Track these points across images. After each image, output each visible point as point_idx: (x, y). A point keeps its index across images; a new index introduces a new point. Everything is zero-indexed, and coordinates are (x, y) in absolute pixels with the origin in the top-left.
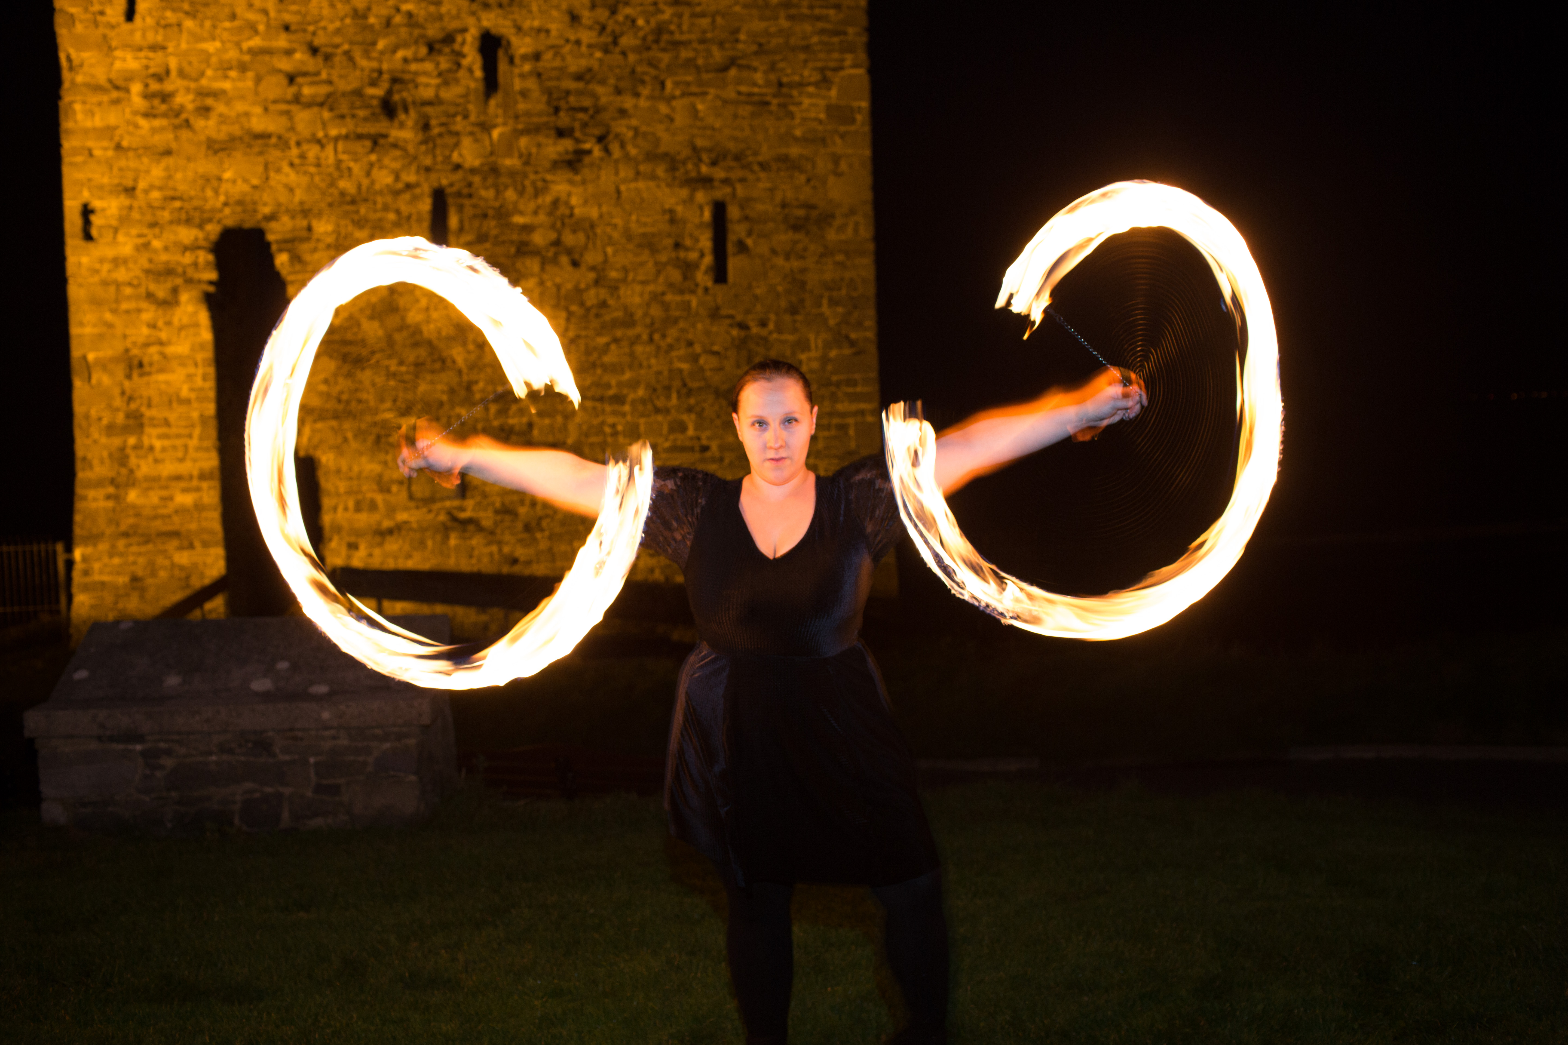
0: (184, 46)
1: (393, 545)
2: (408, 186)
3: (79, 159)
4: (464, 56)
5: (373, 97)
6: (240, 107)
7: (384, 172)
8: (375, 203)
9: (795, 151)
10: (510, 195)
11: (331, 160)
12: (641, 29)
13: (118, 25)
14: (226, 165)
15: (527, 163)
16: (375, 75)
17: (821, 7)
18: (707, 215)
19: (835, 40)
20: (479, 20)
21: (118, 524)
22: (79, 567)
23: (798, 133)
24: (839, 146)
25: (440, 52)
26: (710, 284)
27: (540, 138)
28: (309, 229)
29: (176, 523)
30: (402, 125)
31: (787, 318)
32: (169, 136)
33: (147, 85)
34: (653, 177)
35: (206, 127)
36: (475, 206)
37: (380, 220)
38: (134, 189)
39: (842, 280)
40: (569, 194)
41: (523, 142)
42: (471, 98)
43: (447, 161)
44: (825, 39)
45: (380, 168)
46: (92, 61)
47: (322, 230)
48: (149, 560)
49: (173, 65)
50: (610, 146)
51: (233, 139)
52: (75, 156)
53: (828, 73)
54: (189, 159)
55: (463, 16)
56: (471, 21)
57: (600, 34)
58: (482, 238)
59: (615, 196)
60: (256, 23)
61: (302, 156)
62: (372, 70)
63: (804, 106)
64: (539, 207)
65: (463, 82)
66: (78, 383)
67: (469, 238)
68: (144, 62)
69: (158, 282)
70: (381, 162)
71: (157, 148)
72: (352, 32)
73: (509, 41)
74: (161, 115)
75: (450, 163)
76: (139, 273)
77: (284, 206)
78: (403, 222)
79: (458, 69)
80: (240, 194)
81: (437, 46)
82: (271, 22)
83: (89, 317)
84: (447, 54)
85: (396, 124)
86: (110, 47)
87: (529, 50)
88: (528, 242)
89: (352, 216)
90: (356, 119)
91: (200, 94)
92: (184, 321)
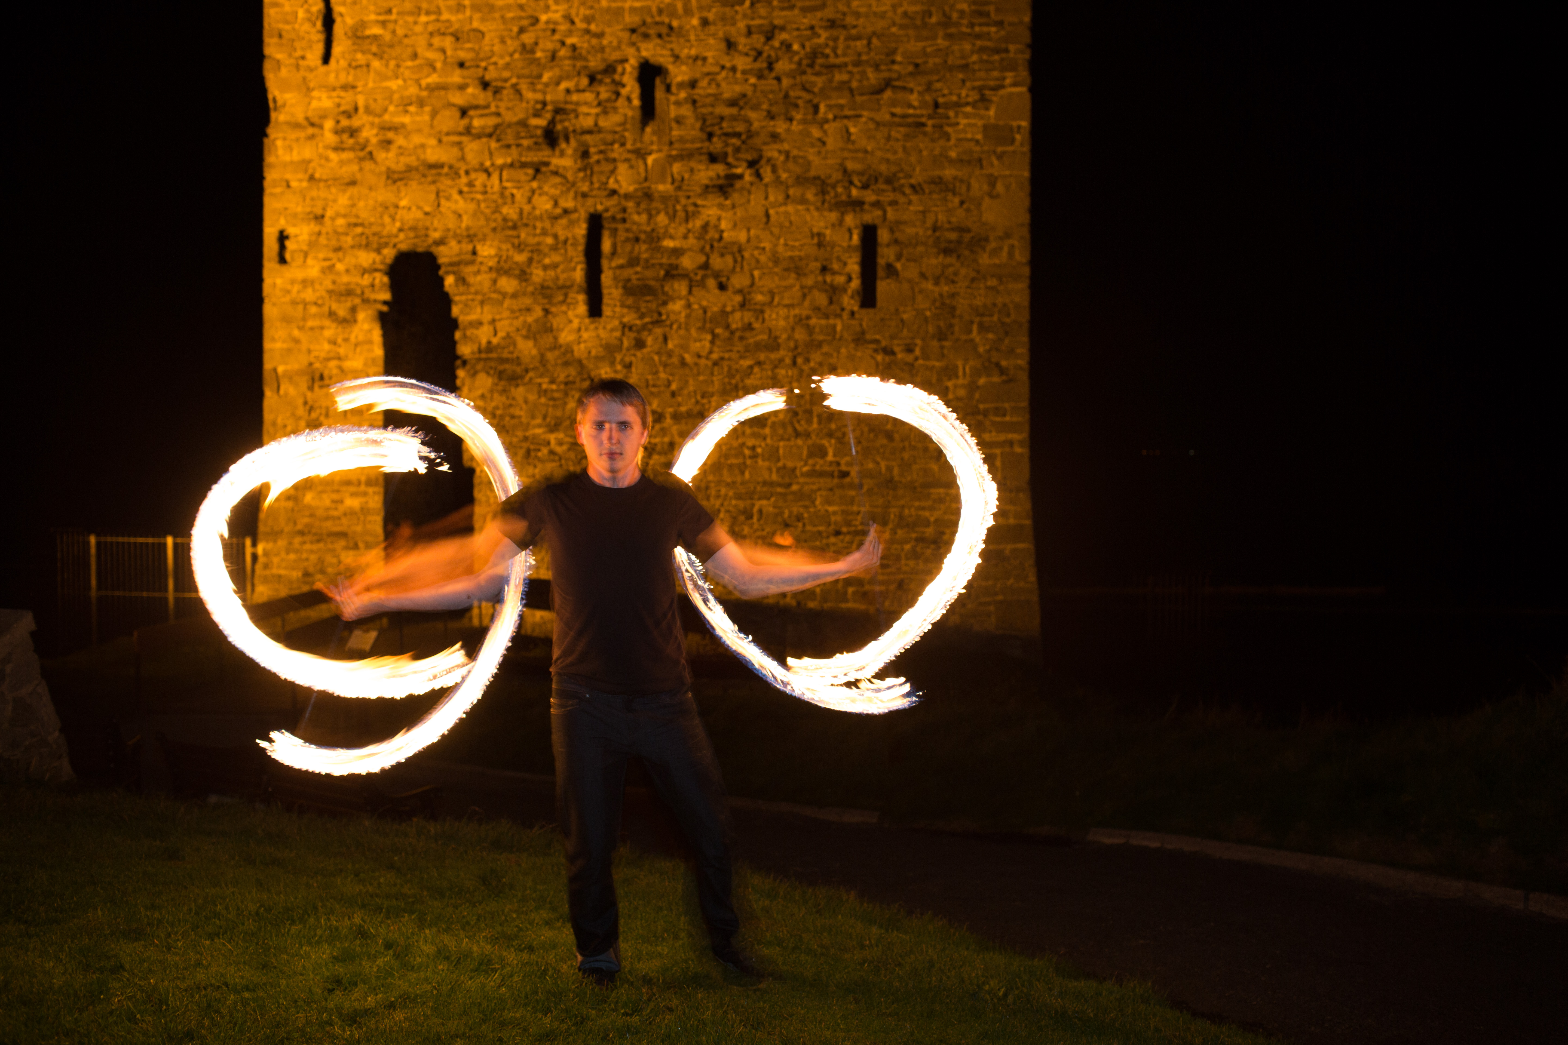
0: (371, 85)
2: (566, 212)
3: (278, 190)
4: (624, 86)
5: (537, 127)
6: (417, 139)
7: (544, 198)
8: (535, 227)
9: (949, 173)
10: (662, 219)
11: (496, 188)
12: (797, 53)
13: (316, 68)
14: (403, 194)
15: (679, 188)
16: (539, 106)
17: (981, 25)
18: (856, 238)
19: (996, 57)
20: (638, 50)
21: (295, 524)
22: (261, 560)
23: (953, 154)
24: (996, 168)
25: (601, 82)
26: (856, 308)
27: (693, 164)
28: (474, 253)
29: (344, 525)
30: (562, 154)
31: (935, 344)
32: (355, 168)
33: (338, 122)
34: (803, 201)
35: (387, 158)
36: (627, 230)
37: (539, 244)
38: (323, 216)
39: (994, 305)
40: (719, 219)
41: (677, 167)
42: (628, 126)
43: (603, 187)
44: (985, 57)
45: (540, 195)
46: (293, 101)
47: (486, 254)
48: (319, 559)
49: (361, 102)
50: (762, 171)
51: (409, 169)
52: (275, 186)
53: (987, 92)
54: (371, 189)
55: (623, 47)
56: (631, 52)
57: (755, 60)
58: (633, 262)
59: (764, 220)
60: (435, 61)
61: (471, 184)
62: (537, 102)
63: (961, 127)
64: (689, 231)
65: (621, 111)
66: (268, 393)
67: (622, 261)
68: (336, 100)
69: (340, 302)
70: (542, 189)
71: (344, 178)
72: (520, 66)
73: (667, 70)
74: (349, 149)
75: (606, 189)
76: (324, 293)
77: (452, 231)
78: (560, 246)
79: (617, 98)
80: (414, 220)
81: (599, 77)
82: (448, 60)
83: (280, 333)
84: (606, 84)
85: (557, 152)
86: (308, 88)
87: (686, 78)
88: (677, 265)
89: (513, 240)
90: (520, 148)
91: (383, 128)
92: (360, 338)
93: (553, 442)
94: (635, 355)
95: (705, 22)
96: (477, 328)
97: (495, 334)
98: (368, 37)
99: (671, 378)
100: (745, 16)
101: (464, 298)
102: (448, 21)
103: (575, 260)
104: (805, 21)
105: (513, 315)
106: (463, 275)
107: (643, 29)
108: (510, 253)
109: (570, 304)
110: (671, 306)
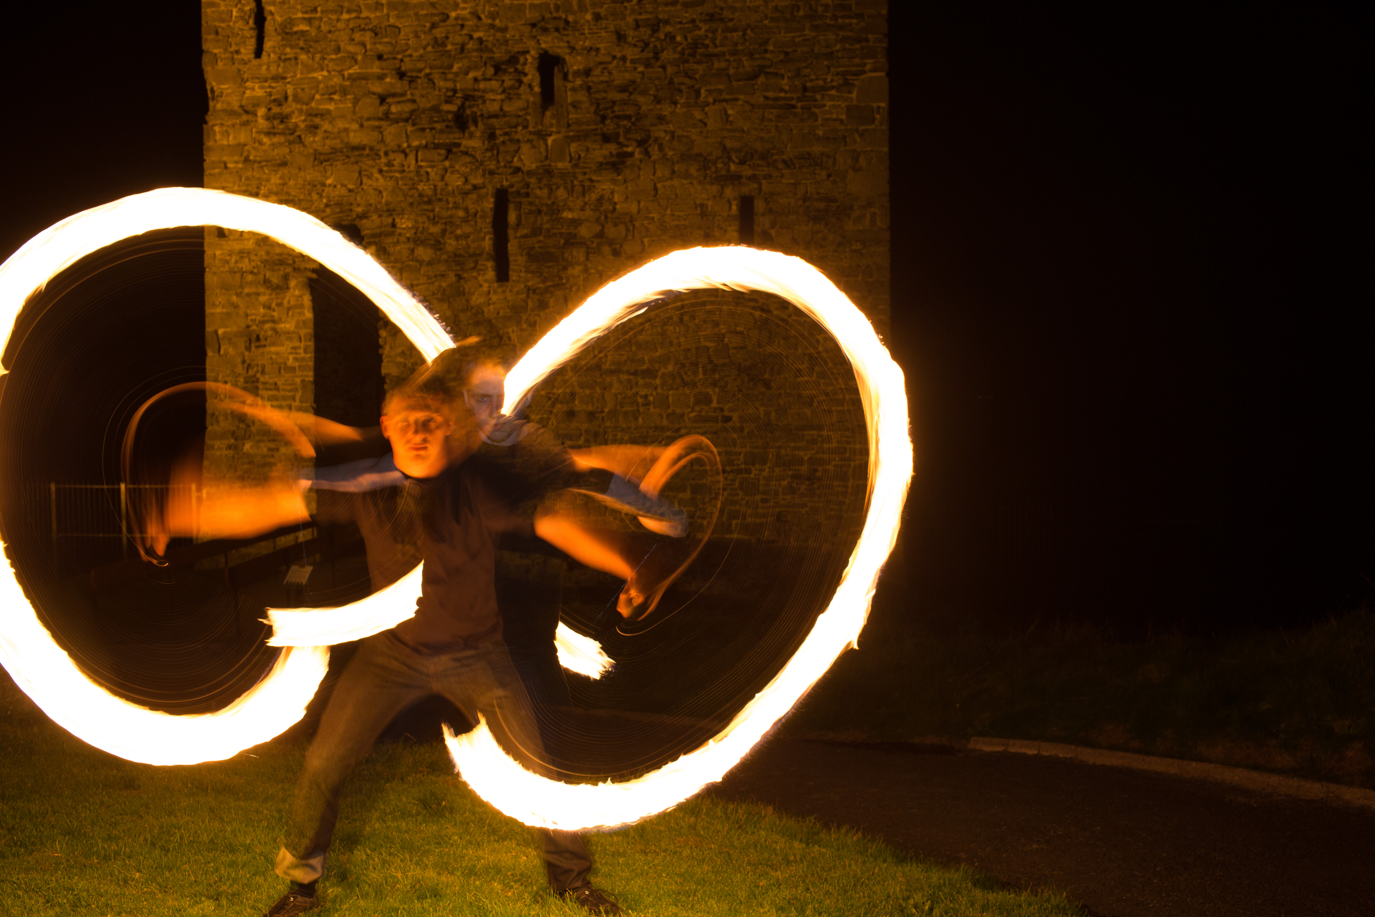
0: (299, 76)
2: (475, 187)
3: (216, 171)
4: (526, 75)
5: (448, 112)
6: (341, 124)
7: (456, 176)
8: (447, 202)
9: (817, 149)
10: (561, 193)
11: (412, 167)
12: (680, 44)
13: (250, 61)
14: (329, 173)
15: (576, 165)
16: (450, 94)
17: (843, 17)
18: (735, 208)
19: (858, 46)
20: (538, 42)
21: (236, 470)
23: (820, 133)
24: (858, 144)
25: (505, 71)
27: (589, 144)
28: (394, 225)
30: (471, 136)
32: (286, 150)
33: (270, 109)
34: (687, 176)
35: (314, 141)
36: (531, 204)
37: (451, 217)
40: (612, 193)
41: (574, 147)
42: (530, 111)
43: (508, 165)
44: (847, 46)
45: (452, 173)
46: (230, 91)
47: (404, 226)
49: (290, 92)
50: (650, 149)
51: (334, 151)
52: (213, 168)
53: (849, 77)
54: (300, 169)
55: (525, 40)
56: (532, 43)
57: (642, 51)
58: (536, 232)
59: (653, 193)
60: (356, 54)
61: (389, 164)
62: (448, 90)
63: (827, 108)
64: (586, 203)
65: (523, 97)
66: (210, 353)
67: (525, 231)
68: (268, 90)
69: (273, 271)
70: (453, 167)
71: (276, 160)
72: (433, 58)
73: (564, 60)
74: (279, 134)
75: (511, 167)
76: (259, 263)
77: (374, 206)
78: (470, 218)
79: (520, 86)
80: (339, 196)
81: (503, 67)
82: (368, 53)
83: (220, 299)
84: (510, 73)
85: (467, 135)
86: (242, 79)
87: (581, 67)
88: (576, 235)
89: (428, 213)
90: (434, 131)
91: (310, 115)
92: (292, 303)
94: (539, 315)
95: (597, 17)
98: (296, 33)
100: (633, 11)
102: (367, 18)
103: (484, 230)
104: (687, 15)
105: (430, 281)
106: (384, 245)
107: (542, 24)
108: (426, 225)
109: (480, 270)
110: (570, 271)
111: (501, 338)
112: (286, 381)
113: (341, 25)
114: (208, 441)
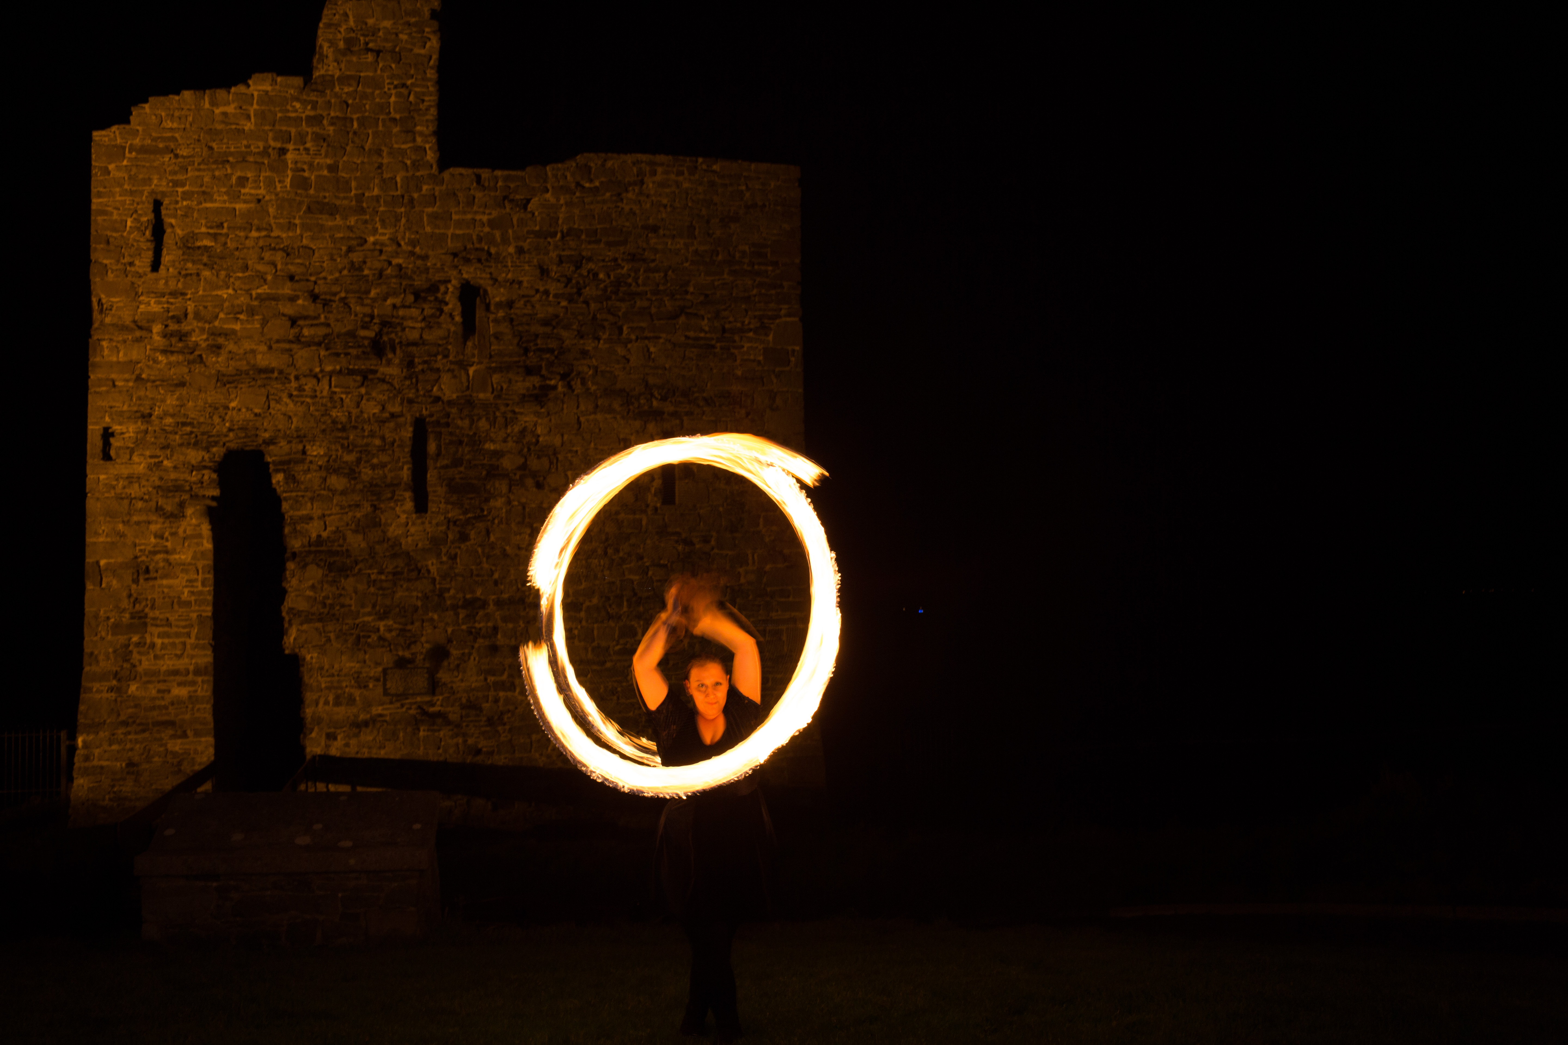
1: (367, 736)
2: (393, 416)
3: (103, 389)
4: (447, 304)
5: (365, 338)
6: (247, 345)
7: (372, 403)
8: (363, 430)
9: (736, 388)
10: (483, 424)
11: (325, 393)
12: (602, 281)
13: (145, 274)
14: (233, 396)
15: (499, 397)
16: (367, 319)
17: (759, 264)
19: (773, 292)
20: (460, 272)
21: (119, 715)
22: (80, 753)
23: (739, 373)
24: (775, 385)
25: (425, 300)
26: (658, 505)
27: (511, 376)
28: (304, 452)
29: (172, 714)
30: (389, 363)
31: (728, 535)
32: (184, 370)
33: (166, 326)
34: (610, 410)
35: (217, 362)
37: (367, 445)
38: (150, 415)
40: (535, 425)
41: (496, 378)
42: (451, 340)
43: (427, 394)
44: (763, 291)
45: (368, 400)
46: (121, 304)
47: (315, 453)
48: (145, 747)
49: (191, 309)
50: (573, 383)
51: (239, 373)
52: (100, 386)
53: (766, 321)
54: (200, 391)
55: (446, 269)
56: (455, 273)
57: (566, 286)
58: (457, 462)
60: (266, 273)
61: (300, 389)
62: (365, 315)
63: (745, 349)
64: (508, 435)
65: (444, 326)
66: (89, 586)
67: (445, 462)
68: (165, 306)
69: (167, 497)
70: (370, 394)
71: (173, 380)
72: (348, 282)
73: (486, 291)
74: (178, 352)
75: (430, 396)
76: (150, 489)
77: (282, 432)
78: (387, 447)
79: (441, 315)
80: (243, 421)
81: (423, 295)
82: (278, 273)
83: (103, 528)
84: (431, 301)
85: (384, 361)
86: (136, 293)
87: (503, 299)
88: (498, 466)
89: (342, 441)
90: (349, 357)
91: (213, 334)
92: (188, 532)
93: (382, 629)
94: (460, 548)
95: (520, 251)
96: (308, 524)
97: (325, 529)
98: (199, 248)
99: (493, 568)
100: (557, 247)
101: (294, 494)
102: (278, 237)
103: (402, 460)
104: (610, 253)
105: (342, 511)
106: (293, 473)
107: (464, 254)
108: (339, 453)
109: (398, 500)
110: (492, 503)
111: (419, 571)
112: (179, 616)
113: (249, 243)
114: (85, 683)
